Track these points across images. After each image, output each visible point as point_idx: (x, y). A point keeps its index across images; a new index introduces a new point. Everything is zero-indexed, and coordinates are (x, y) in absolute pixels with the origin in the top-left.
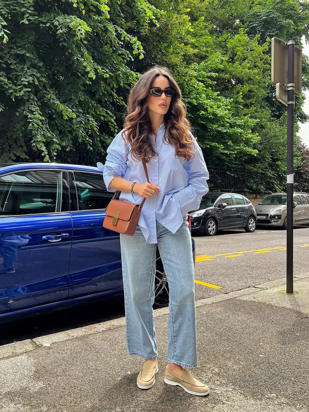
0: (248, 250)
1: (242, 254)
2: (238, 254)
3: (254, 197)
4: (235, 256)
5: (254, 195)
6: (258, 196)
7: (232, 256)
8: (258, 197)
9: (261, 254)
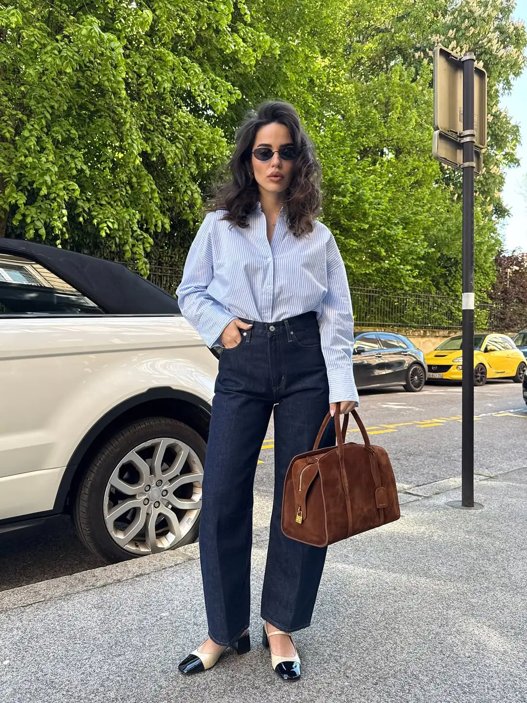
0: (404, 422)
1: (393, 429)
2: (387, 428)
3: (422, 334)
4: (381, 432)
5: (422, 332)
6: (428, 332)
7: (377, 432)
8: (428, 334)
9: (426, 429)
